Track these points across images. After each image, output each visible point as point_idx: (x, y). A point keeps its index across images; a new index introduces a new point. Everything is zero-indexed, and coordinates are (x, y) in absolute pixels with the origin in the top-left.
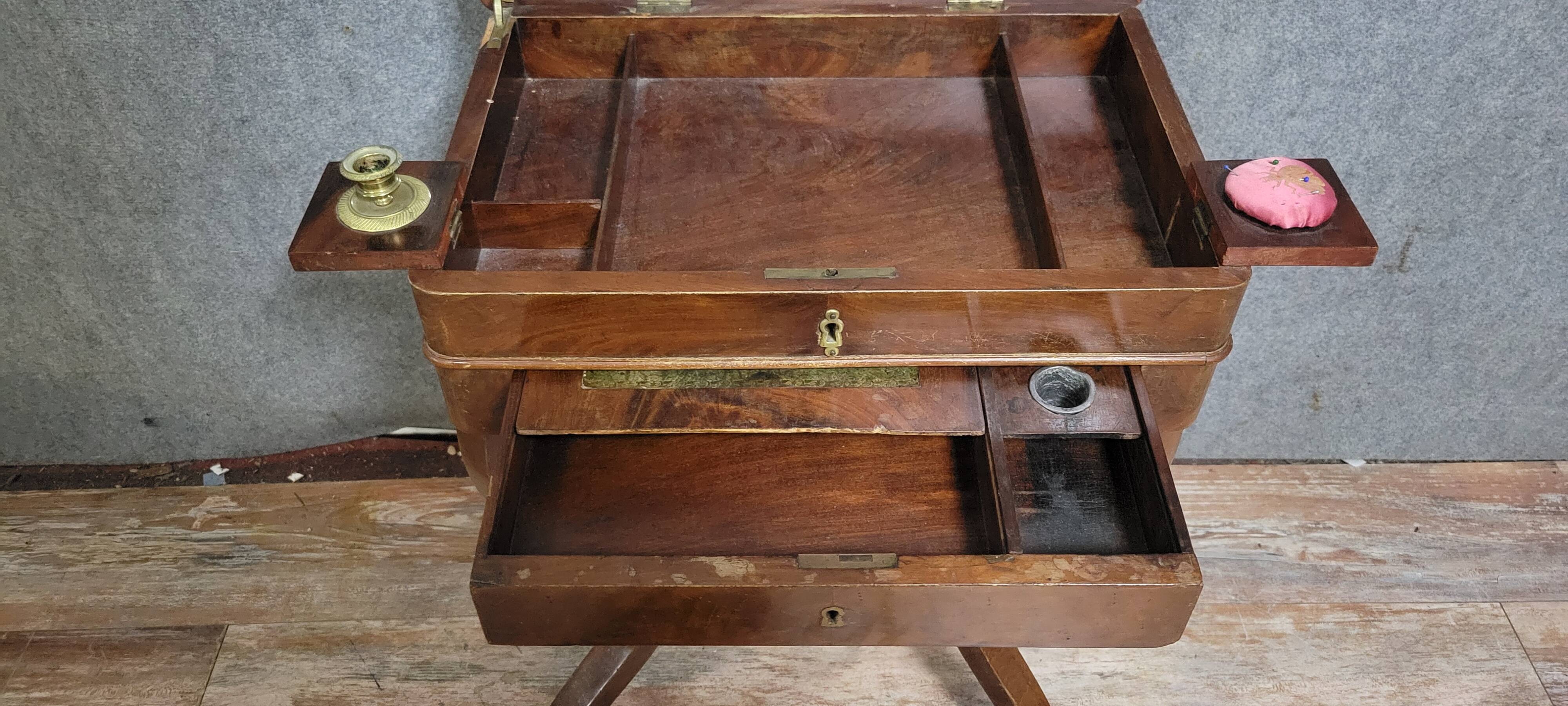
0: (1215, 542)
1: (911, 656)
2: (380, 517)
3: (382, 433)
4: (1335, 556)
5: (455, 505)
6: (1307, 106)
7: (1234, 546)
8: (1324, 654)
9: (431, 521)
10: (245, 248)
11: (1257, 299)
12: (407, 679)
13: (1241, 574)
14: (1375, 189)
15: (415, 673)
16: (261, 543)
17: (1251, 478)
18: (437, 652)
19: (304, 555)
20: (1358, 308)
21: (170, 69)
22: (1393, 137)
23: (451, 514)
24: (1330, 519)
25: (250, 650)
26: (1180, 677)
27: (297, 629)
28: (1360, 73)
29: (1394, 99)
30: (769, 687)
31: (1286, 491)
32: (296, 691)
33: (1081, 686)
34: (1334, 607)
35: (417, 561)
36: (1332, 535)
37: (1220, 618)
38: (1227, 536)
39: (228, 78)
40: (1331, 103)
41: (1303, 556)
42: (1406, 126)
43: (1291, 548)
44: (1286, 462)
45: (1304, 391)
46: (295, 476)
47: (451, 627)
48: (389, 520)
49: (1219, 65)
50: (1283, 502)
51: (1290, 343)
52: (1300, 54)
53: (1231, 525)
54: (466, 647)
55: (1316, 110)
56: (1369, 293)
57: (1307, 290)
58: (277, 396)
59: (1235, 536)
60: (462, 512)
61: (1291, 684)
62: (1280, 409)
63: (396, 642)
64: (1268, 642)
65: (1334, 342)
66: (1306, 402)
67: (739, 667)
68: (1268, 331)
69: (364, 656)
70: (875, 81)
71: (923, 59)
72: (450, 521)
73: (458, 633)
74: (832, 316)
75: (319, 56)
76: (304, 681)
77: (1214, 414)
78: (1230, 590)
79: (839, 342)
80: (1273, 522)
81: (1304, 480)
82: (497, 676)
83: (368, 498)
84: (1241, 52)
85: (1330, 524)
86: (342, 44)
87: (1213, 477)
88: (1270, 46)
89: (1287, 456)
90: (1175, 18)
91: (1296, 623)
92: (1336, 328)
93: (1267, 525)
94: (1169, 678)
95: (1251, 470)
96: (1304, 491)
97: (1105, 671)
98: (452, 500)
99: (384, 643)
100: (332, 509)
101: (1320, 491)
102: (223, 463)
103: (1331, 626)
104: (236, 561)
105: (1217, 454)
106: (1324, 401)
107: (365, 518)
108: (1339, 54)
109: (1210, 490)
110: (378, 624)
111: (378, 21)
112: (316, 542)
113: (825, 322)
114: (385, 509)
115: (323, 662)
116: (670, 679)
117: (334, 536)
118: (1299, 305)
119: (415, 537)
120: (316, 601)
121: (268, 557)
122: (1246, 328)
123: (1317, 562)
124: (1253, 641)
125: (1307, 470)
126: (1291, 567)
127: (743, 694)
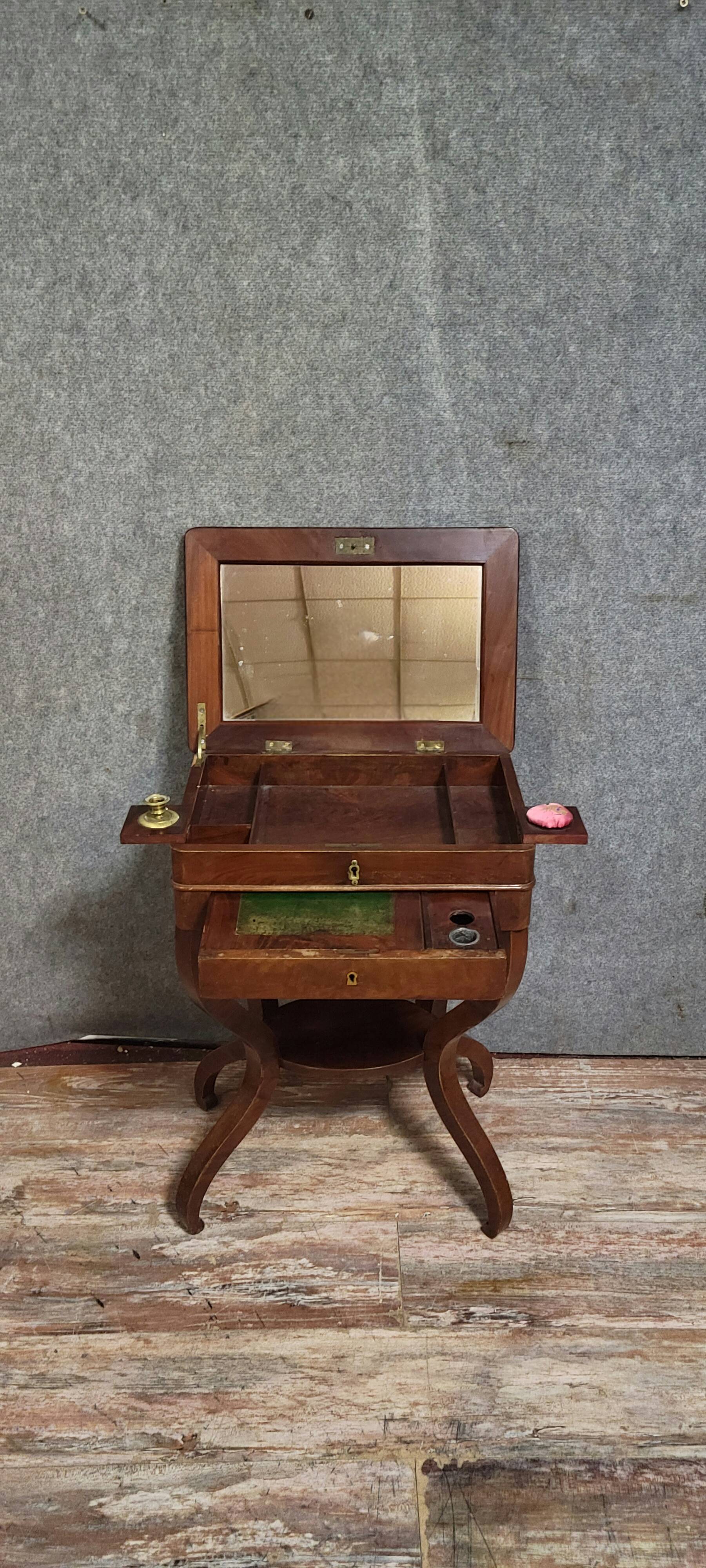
0: (621, 1101)
1: (420, 1158)
2: (74, 1085)
3: (74, 1038)
4: (699, 1110)
5: (123, 1078)
6: (625, 814)
7: (634, 1103)
8: (686, 1161)
9: (109, 1087)
10: (23, 897)
11: (626, 935)
12: (95, 1170)
13: (636, 1118)
14: (677, 863)
15: (101, 1167)
17: (648, 1066)
18: (114, 1156)
19: (25, 1106)
20: (689, 943)
21: (10, 790)
22: (678, 833)
23: (121, 1083)
24: (697, 1090)
26: (592, 1171)
27: (24, 1144)
28: (649, 796)
29: (672, 810)
30: (327, 1174)
31: (671, 1074)
32: (25, 1177)
33: (528, 1175)
34: (695, 1137)
35: (98, 1108)
36: (698, 1098)
37: (621, 1141)
38: (629, 1097)
39: (41, 795)
40: (638, 812)
41: (678, 1109)
42: (683, 826)
43: (671, 1105)
44: (672, 1057)
45: (671, 1003)
46: (16, 1064)
47: (123, 1143)
48: (81, 1086)
49: (572, 791)
50: (668, 1080)
51: (654, 966)
52: (614, 785)
53: (633, 1092)
54: (133, 1153)
55: (631, 816)
56: (693, 932)
57: (655, 930)
58: (17, 1003)
59: (635, 1098)
60: (129, 1082)
61: (663, 1176)
62: (660, 1018)
63: (87, 1151)
64: (650, 1154)
65: (681, 966)
66: (674, 1011)
67: (309, 1163)
68: (638, 958)
69: (67, 1158)
70: (383, 788)
71: (406, 777)
72: (121, 1087)
73: (128, 1146)
74: (354, 864)
75: (91, 784)
76: (29, 1171)
77: (618, 1020)
78: (628, 1126)
79: (358, 877)
80: (660, 1091)
81: (683, 1069)
82: (153, 1168)
83: (66, 1075)
84: (582, 784)
85: (697, 1092)
86: (104, 777)
87: (623, 1066)
88: (597, 781)
89: (671, 1053)
90: (544, 766)
91: (669, 1144)
92: (680, 957)
93: (656, 1092)
94: (585, 1171)
95: (649, 1062)
96: (683, 1074)
97: (544, 1168)
98: (122, 1076)
99: (79, 1151)
100: (42, 1081)
101: (693, 1074)
103: (692, 1147)
105: (627, 1052)
106: (686, 1011)
107: (64, 1086)
108: (634, 786)
109: (621, 1073)
110: (76, 1141)
111: (124, 766)
112: (33, 1099)
113: (351, 867)
114: (77, 1081)
115: (41, 1161)
116: (264, 1170)
117: (44, 1095)
118: (654, 940)
119: (98, 1096)
120: (34, 1130)
122: (624, 956)
123: (687, 1113)
124: (641, 1154)
125: (685, 1063)
126: (670, 1114)
127: (311, 1178)
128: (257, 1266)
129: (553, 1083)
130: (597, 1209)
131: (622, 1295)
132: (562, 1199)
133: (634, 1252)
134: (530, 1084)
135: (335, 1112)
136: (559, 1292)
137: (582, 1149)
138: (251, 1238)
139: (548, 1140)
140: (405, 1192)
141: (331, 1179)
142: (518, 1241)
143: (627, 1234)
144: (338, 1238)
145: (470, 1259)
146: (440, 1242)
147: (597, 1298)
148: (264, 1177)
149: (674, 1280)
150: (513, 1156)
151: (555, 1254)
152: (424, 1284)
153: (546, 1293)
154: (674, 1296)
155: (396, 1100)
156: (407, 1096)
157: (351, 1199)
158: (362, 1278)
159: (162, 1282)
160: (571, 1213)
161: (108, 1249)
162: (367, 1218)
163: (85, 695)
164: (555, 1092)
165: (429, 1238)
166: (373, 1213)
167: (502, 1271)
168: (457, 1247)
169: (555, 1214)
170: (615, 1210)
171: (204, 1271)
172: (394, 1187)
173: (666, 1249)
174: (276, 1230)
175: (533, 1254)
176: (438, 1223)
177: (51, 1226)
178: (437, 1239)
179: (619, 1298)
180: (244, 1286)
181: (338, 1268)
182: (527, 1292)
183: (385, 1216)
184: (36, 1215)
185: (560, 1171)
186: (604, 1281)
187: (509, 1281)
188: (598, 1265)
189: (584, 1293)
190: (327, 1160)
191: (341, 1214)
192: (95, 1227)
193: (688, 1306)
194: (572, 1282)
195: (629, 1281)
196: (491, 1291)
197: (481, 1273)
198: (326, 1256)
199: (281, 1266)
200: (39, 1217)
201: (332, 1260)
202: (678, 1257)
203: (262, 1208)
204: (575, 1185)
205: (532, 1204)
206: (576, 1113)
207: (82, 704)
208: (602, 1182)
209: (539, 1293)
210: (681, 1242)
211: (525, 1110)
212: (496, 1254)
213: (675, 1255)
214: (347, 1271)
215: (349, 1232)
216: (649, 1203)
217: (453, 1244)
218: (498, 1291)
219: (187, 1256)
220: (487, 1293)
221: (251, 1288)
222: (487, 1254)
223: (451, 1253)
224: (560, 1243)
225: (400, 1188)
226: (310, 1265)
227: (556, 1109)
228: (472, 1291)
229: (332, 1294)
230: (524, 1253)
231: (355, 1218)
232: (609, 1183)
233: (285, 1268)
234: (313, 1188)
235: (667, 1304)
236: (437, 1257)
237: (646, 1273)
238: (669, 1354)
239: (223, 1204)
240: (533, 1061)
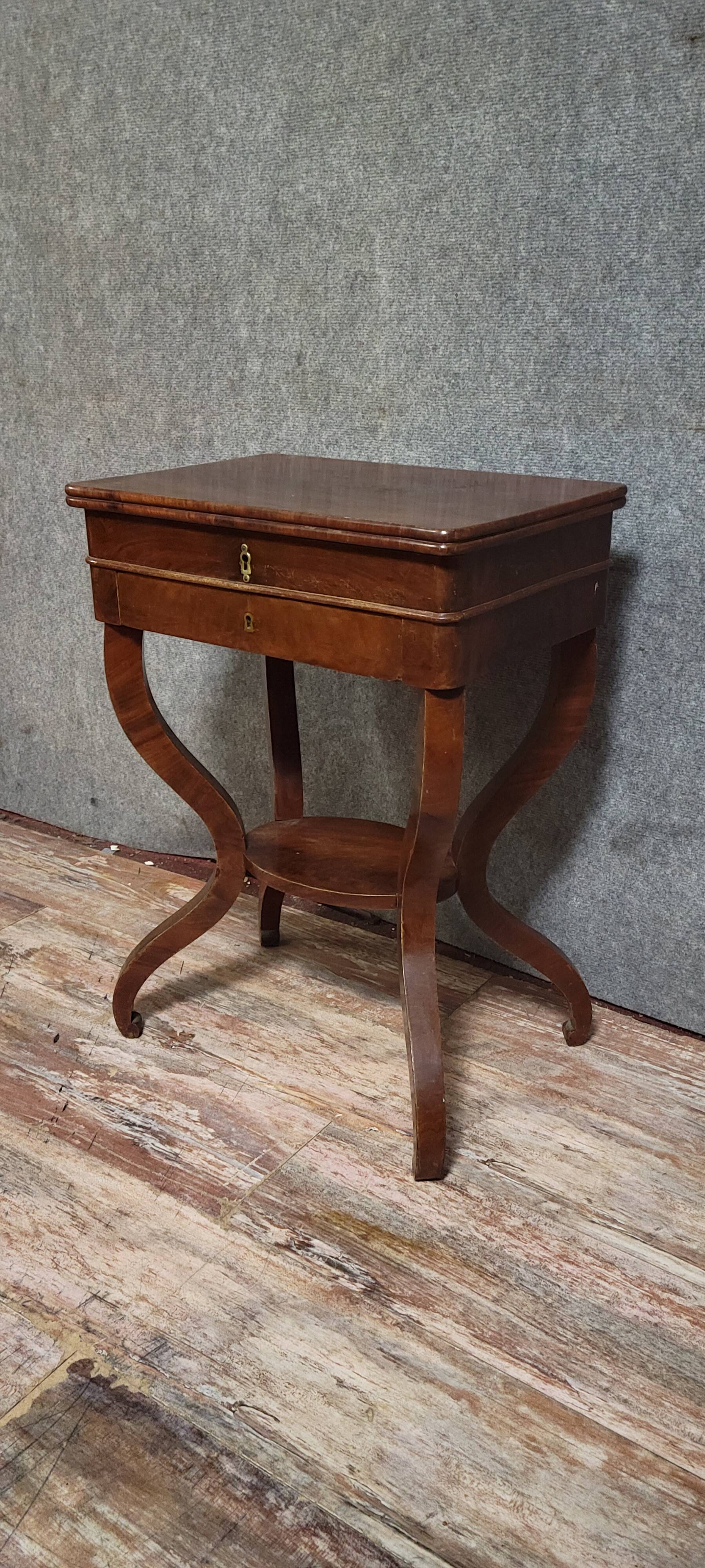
2: (172, 892)
12: (107, 961)
15: (114, 960)
16: (99, 881)
19: (115, 894)
25: (46, 920)
26: (636, 1178)
27: (78, 920)
30: (310, 1049)
32: (48, 943)
46: (149, 863)
67: (303, 1032)
69: (97, 943)
74: (245, 549)
76: (56, 941)
79: (249, 571)
94: (626, 1174)
97: (573, 1147)
99: (113, 942)
100: (151, 881)
102: (119, 846)
104: (80, 884)
107: (164, 890)
110: (119, 934)
112: (127, 890)
113: (242, 553)
114: (179, 890)
115: (75, 938)
117: (140, 891)
120: (99, 913)
121: (97, 889)
127: (291, 1045)
128: (144, 1096)
129: (686, 1069)
130: (595, 1219)
131: (522, 1324)
132: (558, 1187)
133: (595, 1288)
134: (651, 1059)
135: (383, 999)
136: (442, 1278)
137: (648, 1150)
138: (169, 1070)
139: (611, 1122)
140: (374, 1099)
141: (307, 1055)
142: (451, 1204)
143: (610, 1264)
144: (252, 1108)
145: (371, 1193)
146: (357, 1162)
147: (484, 1310)
148: (246, 1025)
149: (619, 1346)
150: (545, 1119)
151: (484, 1238)
152: (291, 1192)
153: (423, 1271)
154: (599, 1364)
155: (464, 1013)
156: (481, 1014)
157: (307, 1081)
158: (233, 1154)
159: (49, 1070)
160: (554, 1206)
161: (40, 1024)
162: (303, 1104)
163: (219, 427)
164: (677, 1078)
165: (349, 1152)
166: (316, 1102)
167: (395, 1223)
168: (371, 1175)
169: (531, 1198)
170: (621, 1232)
171: (94, 1077)
172: (366, 1089)
173: (648, 1307)
174: (201, 1074)
175: (455, 1224)
176: (376, 1143)
177: (20, 987)
178: (356, 1157)
179: (515, 1326)
180: (113, 1107)
181: (218, 1135)
182: (400, 1258)
183: (324, 1110)
184: (19, 975)
185: (590, 1159)
186: (516, 1297)
187: (392, 1236)
188: (528, 1277)
189: (474, 1296)
190: (325, 1037)
191: (281, 1088)
192: (51, 1003)
193: (606, 1385)
194: (471, 1276)
195: (552, 1315)
196: (359, 1236)
197: (367, 1213)
198: (220, 1118)
199: (168, 1106)
200: (20, 977)
201: (222, 1124)
202: (656, 1325)
203: (210, 1051)
204: (595, 1182)
205: (513, 1176)
206: (684, 1112)
207: (215, 439)
208: (636, 1195)
209: (415, 1266)
210: (679, 1310)
211: (615, 1081)
212: (409, 1204)
213: (655, 1319)
214: (225, 1141)
215: (271, 1108)
216: (681, 1247)
217: (369, 1170)
218: (367, 1240)
219: (96, 1059)
220: (352, 1235)
221: (118, 1112)
222: (398, 1197)
223: (357, 1177)
224: (504, 1230)
225: (372, 1092)
226: (196, 1119)
227: (658, 1097)
228: (336, 1224)
229: (186, 1154)
230: (444, 1219)
231: (292, 1098)
232: (647, 1201)
233: (168, 1110)
234: (280, 1054)
235: (577, 1367)
236: (336, 1173)
237: (587, 1318)
238: (514, 1425)
239: (179, 1031)
240: (682, 1039)
